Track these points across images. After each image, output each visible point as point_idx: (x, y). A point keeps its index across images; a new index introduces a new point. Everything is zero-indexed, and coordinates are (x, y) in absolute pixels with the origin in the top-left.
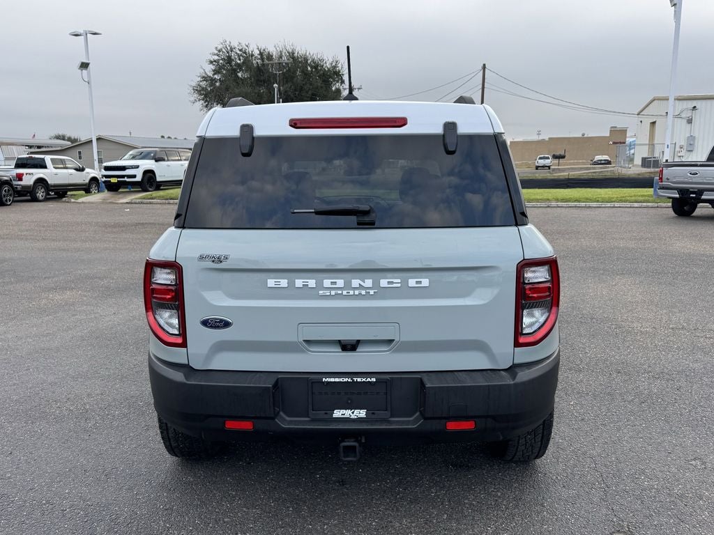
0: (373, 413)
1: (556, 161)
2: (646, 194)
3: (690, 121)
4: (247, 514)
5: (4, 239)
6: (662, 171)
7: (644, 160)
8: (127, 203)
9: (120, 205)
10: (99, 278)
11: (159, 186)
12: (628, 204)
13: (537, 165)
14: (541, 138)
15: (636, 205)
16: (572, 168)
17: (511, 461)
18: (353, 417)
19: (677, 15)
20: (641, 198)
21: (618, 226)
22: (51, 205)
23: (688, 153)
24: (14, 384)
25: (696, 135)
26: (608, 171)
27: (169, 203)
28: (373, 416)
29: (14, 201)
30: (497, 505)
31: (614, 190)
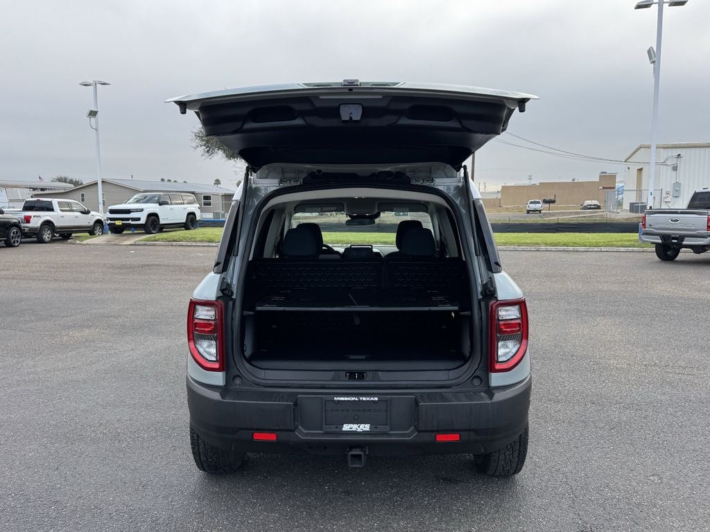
0: (376, 427)
1: (547, 205)
2: (632, 239)
3: (675, 168)
4: (268, 517)
5: (17, 279)
6: (644, 218)
7: (632, 205)
8: (131, 245)
9: (125, 247)
10: (114, 317)
11: (162, 228)
12: (615, 249)
13: (529, 209)
14: (533, 182)
15: (622, 249)
16: (562, 213)
17: (493, 475)
18: (359, 430)
19: (656, 72)
20: (626, 243)
21: (603, 269)
22: (58, 247)
23: (675, 199)
24: (50, 411)
25: (681, 181)
26: (597, 216)
27: (172, 245)
28: (376, 430)
29: (21, 243)
30: (481, 511)
31: (601, 234)
